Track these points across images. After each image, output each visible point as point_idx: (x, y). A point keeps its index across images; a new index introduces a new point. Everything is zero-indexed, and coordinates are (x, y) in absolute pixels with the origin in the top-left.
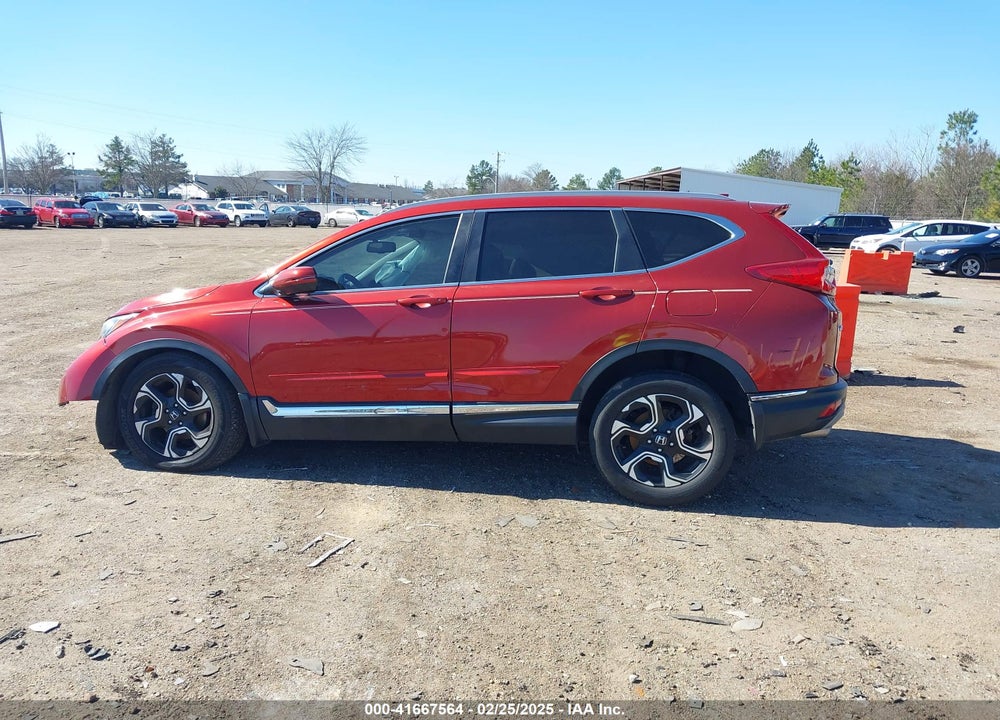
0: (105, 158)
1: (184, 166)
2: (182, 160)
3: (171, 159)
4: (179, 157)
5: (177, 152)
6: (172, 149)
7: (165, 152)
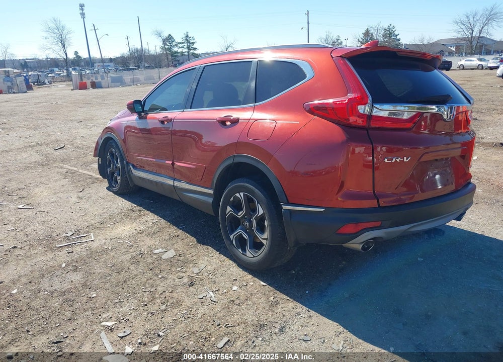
0: (361, 40)
1: (399, 40)
2: (398, 37)
3: (392, 37)
4: (397, 35)
5: (396, 33)
6: (394, 32)
7: (390, 34)
